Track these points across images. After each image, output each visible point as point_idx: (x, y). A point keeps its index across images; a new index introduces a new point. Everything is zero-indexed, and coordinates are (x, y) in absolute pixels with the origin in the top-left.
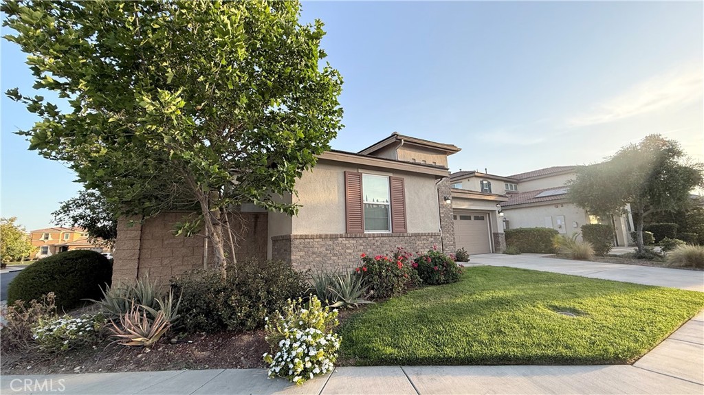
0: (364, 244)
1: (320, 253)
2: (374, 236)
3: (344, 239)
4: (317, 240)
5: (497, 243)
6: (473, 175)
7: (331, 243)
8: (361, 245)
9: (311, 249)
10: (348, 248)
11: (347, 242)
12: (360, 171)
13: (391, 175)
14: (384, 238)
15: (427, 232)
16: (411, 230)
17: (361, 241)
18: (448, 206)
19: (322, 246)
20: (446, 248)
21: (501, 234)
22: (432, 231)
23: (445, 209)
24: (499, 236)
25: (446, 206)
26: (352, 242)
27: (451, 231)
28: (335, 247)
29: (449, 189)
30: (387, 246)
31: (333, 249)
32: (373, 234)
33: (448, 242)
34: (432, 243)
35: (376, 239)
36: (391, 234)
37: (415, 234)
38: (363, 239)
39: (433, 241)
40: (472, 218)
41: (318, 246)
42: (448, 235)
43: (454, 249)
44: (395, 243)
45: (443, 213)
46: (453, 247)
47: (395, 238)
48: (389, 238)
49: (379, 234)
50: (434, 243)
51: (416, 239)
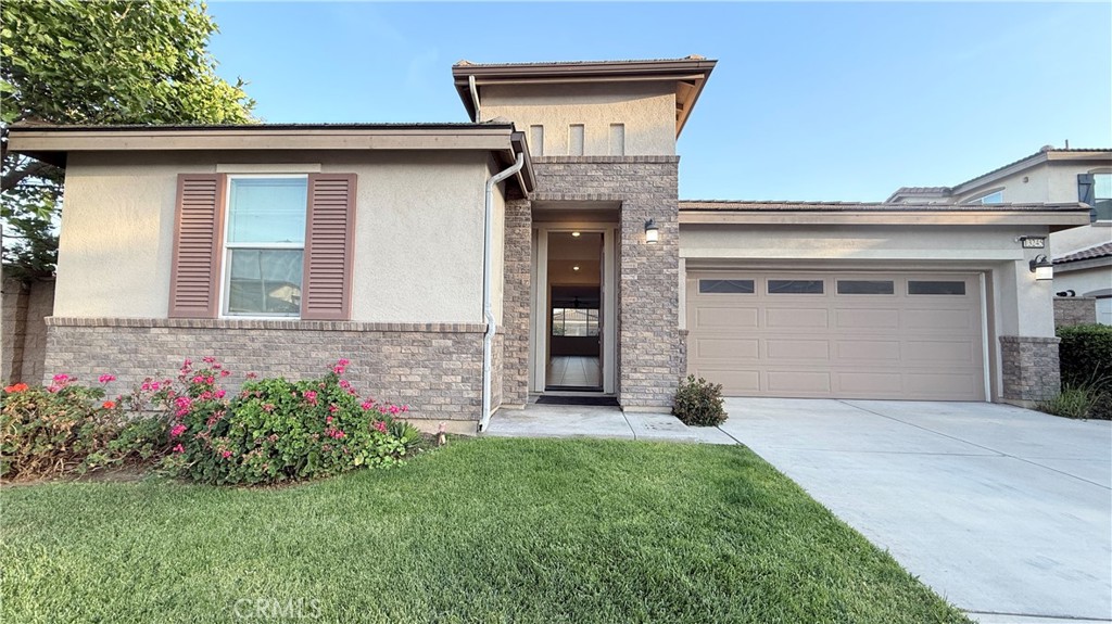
0: (214, 345)
1: (107, 357)
2: (241, 327)
3: (166, 331)
4: (101, 330)
5: (1012, 370)
6: (1042, 160)
7: (131, 337)
8: (209, 346)
9: (87, 349)
10: (171, 352)
11: (170, 338)
12: (221, 169)
13: (317, 169)
14: (274, 333)
15: (424, 321)
16: (365, 308)
17: (207, 338)
18: (661, 249)
19: (113, 343)
20: (636, 372)
21: (1035, 341)
22: (450, 319)
23: (644, 260)
24: (1024, 350)
25: (649, 249)
26: (185, 337)
27: (662, 323)
28: (142, 348)
29: (671, 197)
30: (282, 353)
31: (136, 351)
32: (240, 322)
33: (647, 357)
34: (446, 352)
35: (252, 332)
36: (296, 324)
37: (377, 324)
38: (214, 332)
39: (448, 348)
40: (901, 287)
41: (103, 343)
42: (646, 334)
43: (670, 376)
44: (309, 347)
45: (634, 270)
46: (665, 370)
47: (309, 334)
48: (291, 333)
49: (259, 322)
50: (451, 353)
51: (383, 340)
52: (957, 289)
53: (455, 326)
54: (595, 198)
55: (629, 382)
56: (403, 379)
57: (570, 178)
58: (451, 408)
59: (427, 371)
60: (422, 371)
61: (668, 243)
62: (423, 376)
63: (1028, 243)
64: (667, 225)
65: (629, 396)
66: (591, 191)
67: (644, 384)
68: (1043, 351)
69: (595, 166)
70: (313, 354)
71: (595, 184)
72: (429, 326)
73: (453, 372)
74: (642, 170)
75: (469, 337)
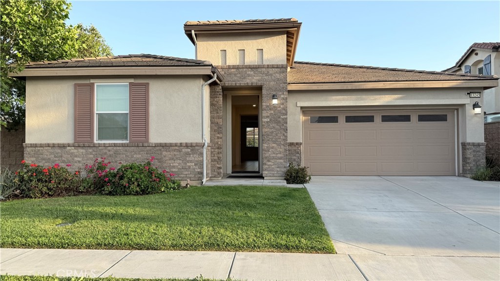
0: (94, 153)
1: (49, 159)
2: (104, 145)
3: (73, 148)
4: (47, 148)
7: (59, 151)
8: (91, 154)
9: (41, 156)
10: (76, 156)
11: (75, 151)
12: (92, 81)
13: (132, 81)
14: (118, 148)
15: (179, 141)
16: (155, 137)
17: (91, 150)
18: (280, 107)
19: (51, 153)
20: (269, 161)
21: (473, 144)
22: (189, 141)
23: (272, 112)
24: (468, 149)
25: (274, 107)
26: (81, 150)
27: (280, 140)
28: (63, 155)
29: (284, 83)
30: (122, 156)
31: (61, 156)
32: (104, 144)
33: (274, 155)
34: (188, 154)
35: (109, 148)
36: (127, 144)
37: (160, 144)
38: (93, 148)
39: (189, 152)
40: (414, 118)
41: (47, 153)
42: (274, 145)
43: (284, 163)
44: (133, 153)
45: (268, 117)
46: (282, 161)
47: (132, 148)
48: (125, 148)
49: (112, 143)
50: (190, 154)
51: (163, 150)
52: (443, 118)
53: (191, 143)
54: (250, 84)
55: (266, 166)
56: (171, 165)
57: (239, 75)
58: (191, 176)
59: (181, 162)
60: (178, 161)
61: (283, 104)
62: (179, 164)
63: (472, 95)
64: (282, 96)
65: (266, 172)
66: (248, 81)
67: (273, 167)
68: (478, 149)
69: (250, 69)
70: (135, 156)
71: (250, 78)
72: (181, 144)
73: (191, 162)
74: (271, 71)
75: (197, 148)
